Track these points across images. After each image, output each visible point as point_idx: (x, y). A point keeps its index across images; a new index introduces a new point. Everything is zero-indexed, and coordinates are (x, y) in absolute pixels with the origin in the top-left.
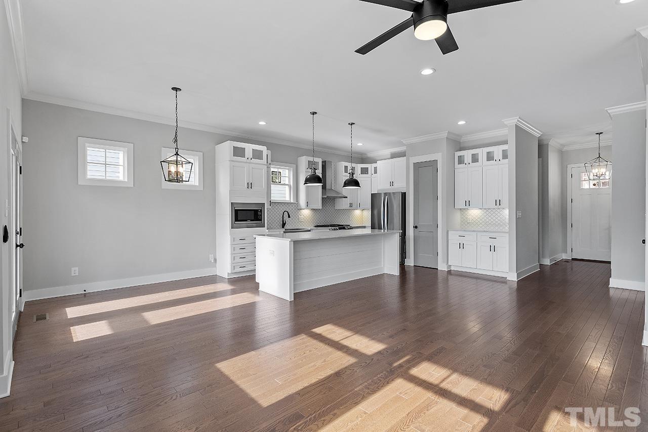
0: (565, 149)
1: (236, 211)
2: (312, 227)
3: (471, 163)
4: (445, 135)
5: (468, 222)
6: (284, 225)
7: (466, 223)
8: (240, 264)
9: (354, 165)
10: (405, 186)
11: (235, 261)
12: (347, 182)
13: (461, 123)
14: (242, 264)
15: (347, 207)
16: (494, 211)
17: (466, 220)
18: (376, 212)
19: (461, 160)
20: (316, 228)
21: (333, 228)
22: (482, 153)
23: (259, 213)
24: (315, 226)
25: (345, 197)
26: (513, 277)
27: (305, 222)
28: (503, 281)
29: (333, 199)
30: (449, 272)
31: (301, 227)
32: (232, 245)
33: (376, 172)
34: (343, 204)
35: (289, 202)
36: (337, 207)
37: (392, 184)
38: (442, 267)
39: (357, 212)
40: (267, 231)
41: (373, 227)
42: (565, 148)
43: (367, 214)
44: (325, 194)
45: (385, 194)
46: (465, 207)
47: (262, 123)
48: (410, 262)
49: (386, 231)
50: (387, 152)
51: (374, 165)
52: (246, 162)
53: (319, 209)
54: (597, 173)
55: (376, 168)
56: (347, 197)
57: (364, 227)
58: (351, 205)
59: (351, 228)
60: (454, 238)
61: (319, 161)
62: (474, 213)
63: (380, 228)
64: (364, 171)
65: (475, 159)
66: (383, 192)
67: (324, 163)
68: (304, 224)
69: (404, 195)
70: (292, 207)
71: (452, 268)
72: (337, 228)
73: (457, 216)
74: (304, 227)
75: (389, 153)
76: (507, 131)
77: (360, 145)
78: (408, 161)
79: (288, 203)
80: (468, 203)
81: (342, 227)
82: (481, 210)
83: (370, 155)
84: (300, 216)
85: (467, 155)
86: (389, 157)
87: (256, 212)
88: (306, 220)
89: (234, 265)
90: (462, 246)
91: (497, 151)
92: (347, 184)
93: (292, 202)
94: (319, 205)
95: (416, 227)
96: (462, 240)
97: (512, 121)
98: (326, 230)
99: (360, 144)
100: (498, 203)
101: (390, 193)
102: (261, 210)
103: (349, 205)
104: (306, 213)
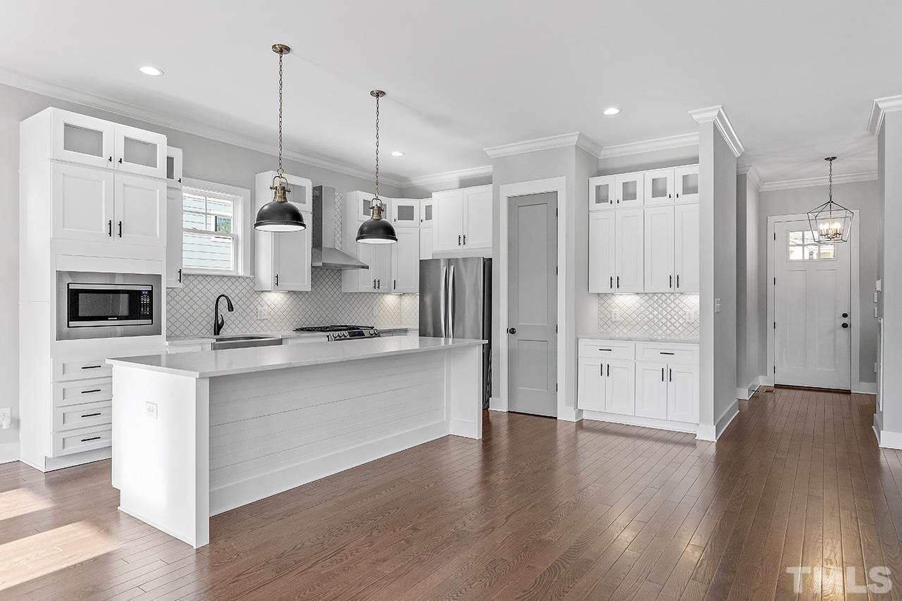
0: (765, 188)
1: (74, 295)
2: (291, 333)
3: (621, 200)
4: (573, 139)
5: (613, 319)
6: (218, 328)
7: (609, 323)
8: (82, 432)
9: (384, 200)
10: (491, 246)
11: (68, 425)
12: (365, 228)
13: (611, 111)
14: (89, 431)
15: (369, 287)
16: (664, 298)
17: (609, 316)
18: (428, 299)
19: (602, 197)
20: (295, 334)
21: (336, 334)
22: (643, 180)
23: (145, 300)
24: (297, 330)
25: (363, 267)
26: (708, 434)
27: (273, 321)
28: (688, 441)
29: (338, 271)
30: (580, 425)
31: (262, 333)
32: (56, 382)
33: (429, 216)
34: (359, 282)
35: (234, 274)
36: (347, 288)
37: (462, 240)
38: (565, 414)
39: (390, 300)
40: (167, 343)
41: (423, 333)
42: (763, 187)
43: (411, 304)
44: (320, 259)
45: (449, 261)
46: (608, 290)
47: (150, 71)
48: (500, 405)
49: (451, 340)
50: (454, 175)
51: (425, 202)
52: (106, 169)
53: (307, 292)
54: (827, 231)
55: (429, 209)
56: (368, 268)
57: (405, 331)
58: (377, 284)
59: (377, 334)
60: (590, 352)
61: (308, 185)
62: (625, 302)
63: (437, 334)
64: (406, 213)
65: (629, 193)
66: (443, 257)
67: (317, 192)
68: (269, 324)
69: (488, 264)
70: (241, 288)
71: (585, 416)
72: (346, 333)
73: (593, 308)
74: (269, 333)
75: (458, 179)
76: (698, 138)
77: (396, 156)
78: (496, 193)
79: (229, 277)
80: (615, 282)
81: (356, 333)
82: (638, 297)
83: (418, 182)
84: (260, 308)
85: (614, 184)
86: (457, 185)
87: (134, 296)
88: (276, 317)
89: (64, 435)
90: (606, 370)
91: (673, 177)
92: (367, 231)
93: (241, 273)
94: (306, 285)
95: (512, 331)
96: (606, 358)
97: (707, 115)
98: (321, 337)
99: (397, 154)
100: (674, 281)
101: (457, 260)
102: (150, 293)
103: (372, 285)
104: (275, 299)
